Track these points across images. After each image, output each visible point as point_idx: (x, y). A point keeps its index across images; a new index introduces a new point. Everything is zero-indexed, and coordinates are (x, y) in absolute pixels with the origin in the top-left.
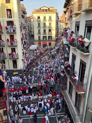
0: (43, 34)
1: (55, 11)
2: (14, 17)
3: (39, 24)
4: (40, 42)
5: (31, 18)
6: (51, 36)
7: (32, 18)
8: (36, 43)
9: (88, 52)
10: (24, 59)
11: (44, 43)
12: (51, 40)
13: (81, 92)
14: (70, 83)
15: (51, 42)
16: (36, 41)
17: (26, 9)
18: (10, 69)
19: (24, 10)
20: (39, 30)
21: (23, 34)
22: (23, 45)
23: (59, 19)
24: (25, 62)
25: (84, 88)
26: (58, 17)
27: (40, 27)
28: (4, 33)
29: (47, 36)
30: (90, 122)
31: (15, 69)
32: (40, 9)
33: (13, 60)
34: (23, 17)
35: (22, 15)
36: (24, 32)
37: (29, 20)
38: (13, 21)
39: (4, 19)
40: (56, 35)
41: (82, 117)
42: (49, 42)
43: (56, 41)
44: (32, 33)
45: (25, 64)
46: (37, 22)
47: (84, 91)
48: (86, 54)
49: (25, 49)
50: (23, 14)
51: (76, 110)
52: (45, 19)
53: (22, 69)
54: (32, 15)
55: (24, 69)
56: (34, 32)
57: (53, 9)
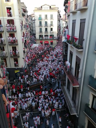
0: (45, 33)
1: (57, 9)
2: (14, 16)
3: (40, 23)
4: (42, 41)
5: (32, 16)
6: (53, 35)
7: (34, 17)
8: (38, 42)
9: (82, 48)
10: (26, 57)
11: (46, 42)
12: (53, 38)
13: (76, 85)
14: (68, 80)
15: (52, 41)
16: (38, 40)
17: (26, 8)
18: (11, 68)
19: (24, 8)
20: (41, 29)
21: (23, 33)
22: (23, 43)
23: (60, 17)
24: (26, 61)
25: (78, 82)
26: (60, 15)
27: (41, 25)
28: (4, 31)
29: (49, 34)
30: (84, 112)
31: (16, 68)
32: (42, 7)
33: (14, 59)
34: (23, 15)
35: (22, 14)
36: (24, 31)
37: (31, 19)
38: (13, 20)
39: (4, 18)
40: (58, 33)
41: (78, 109)
42: (51, 41)
43: (57, 40)
44: (34, 32)
45: (26, 62)
46: (38, 20)
47: (79, 85)
48: (80, 50)
49: (26, 48)
50: (24, 13)
51: (73, 104)
52: (47, 17)
53: (23, 67)
54: (34, 13)
55: (25, 68)
56: (35, 31)
57: (54, 7)
